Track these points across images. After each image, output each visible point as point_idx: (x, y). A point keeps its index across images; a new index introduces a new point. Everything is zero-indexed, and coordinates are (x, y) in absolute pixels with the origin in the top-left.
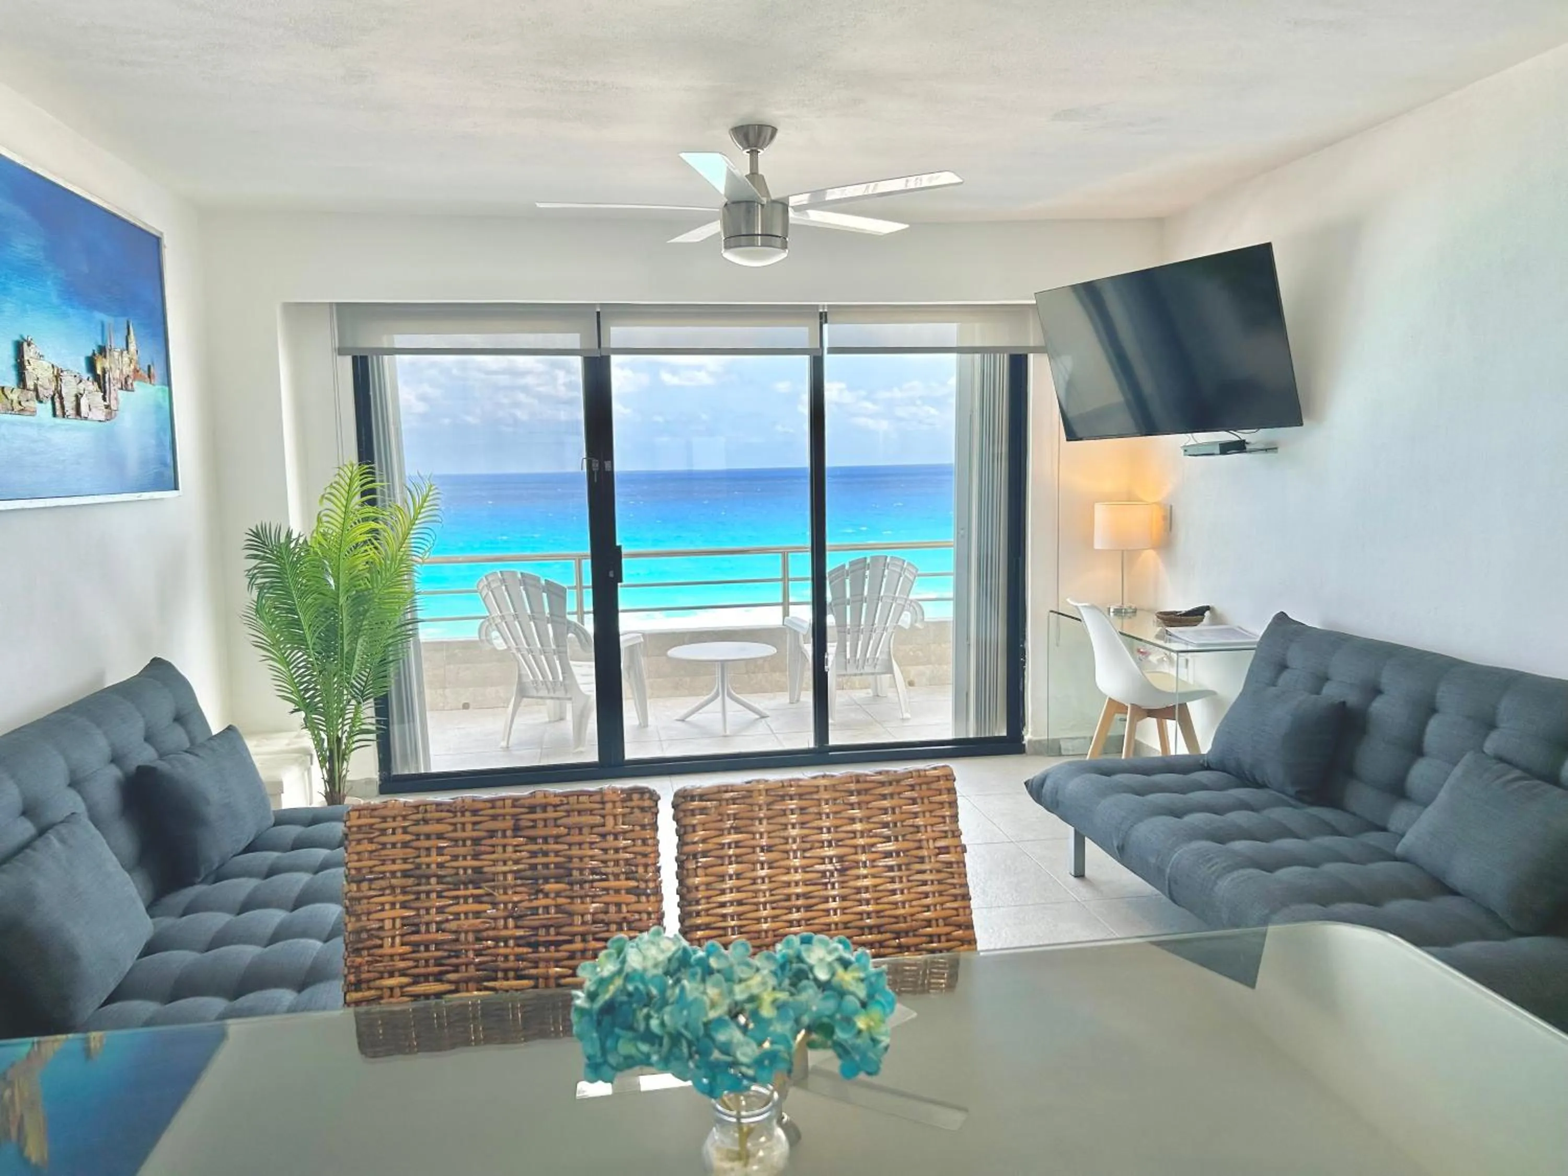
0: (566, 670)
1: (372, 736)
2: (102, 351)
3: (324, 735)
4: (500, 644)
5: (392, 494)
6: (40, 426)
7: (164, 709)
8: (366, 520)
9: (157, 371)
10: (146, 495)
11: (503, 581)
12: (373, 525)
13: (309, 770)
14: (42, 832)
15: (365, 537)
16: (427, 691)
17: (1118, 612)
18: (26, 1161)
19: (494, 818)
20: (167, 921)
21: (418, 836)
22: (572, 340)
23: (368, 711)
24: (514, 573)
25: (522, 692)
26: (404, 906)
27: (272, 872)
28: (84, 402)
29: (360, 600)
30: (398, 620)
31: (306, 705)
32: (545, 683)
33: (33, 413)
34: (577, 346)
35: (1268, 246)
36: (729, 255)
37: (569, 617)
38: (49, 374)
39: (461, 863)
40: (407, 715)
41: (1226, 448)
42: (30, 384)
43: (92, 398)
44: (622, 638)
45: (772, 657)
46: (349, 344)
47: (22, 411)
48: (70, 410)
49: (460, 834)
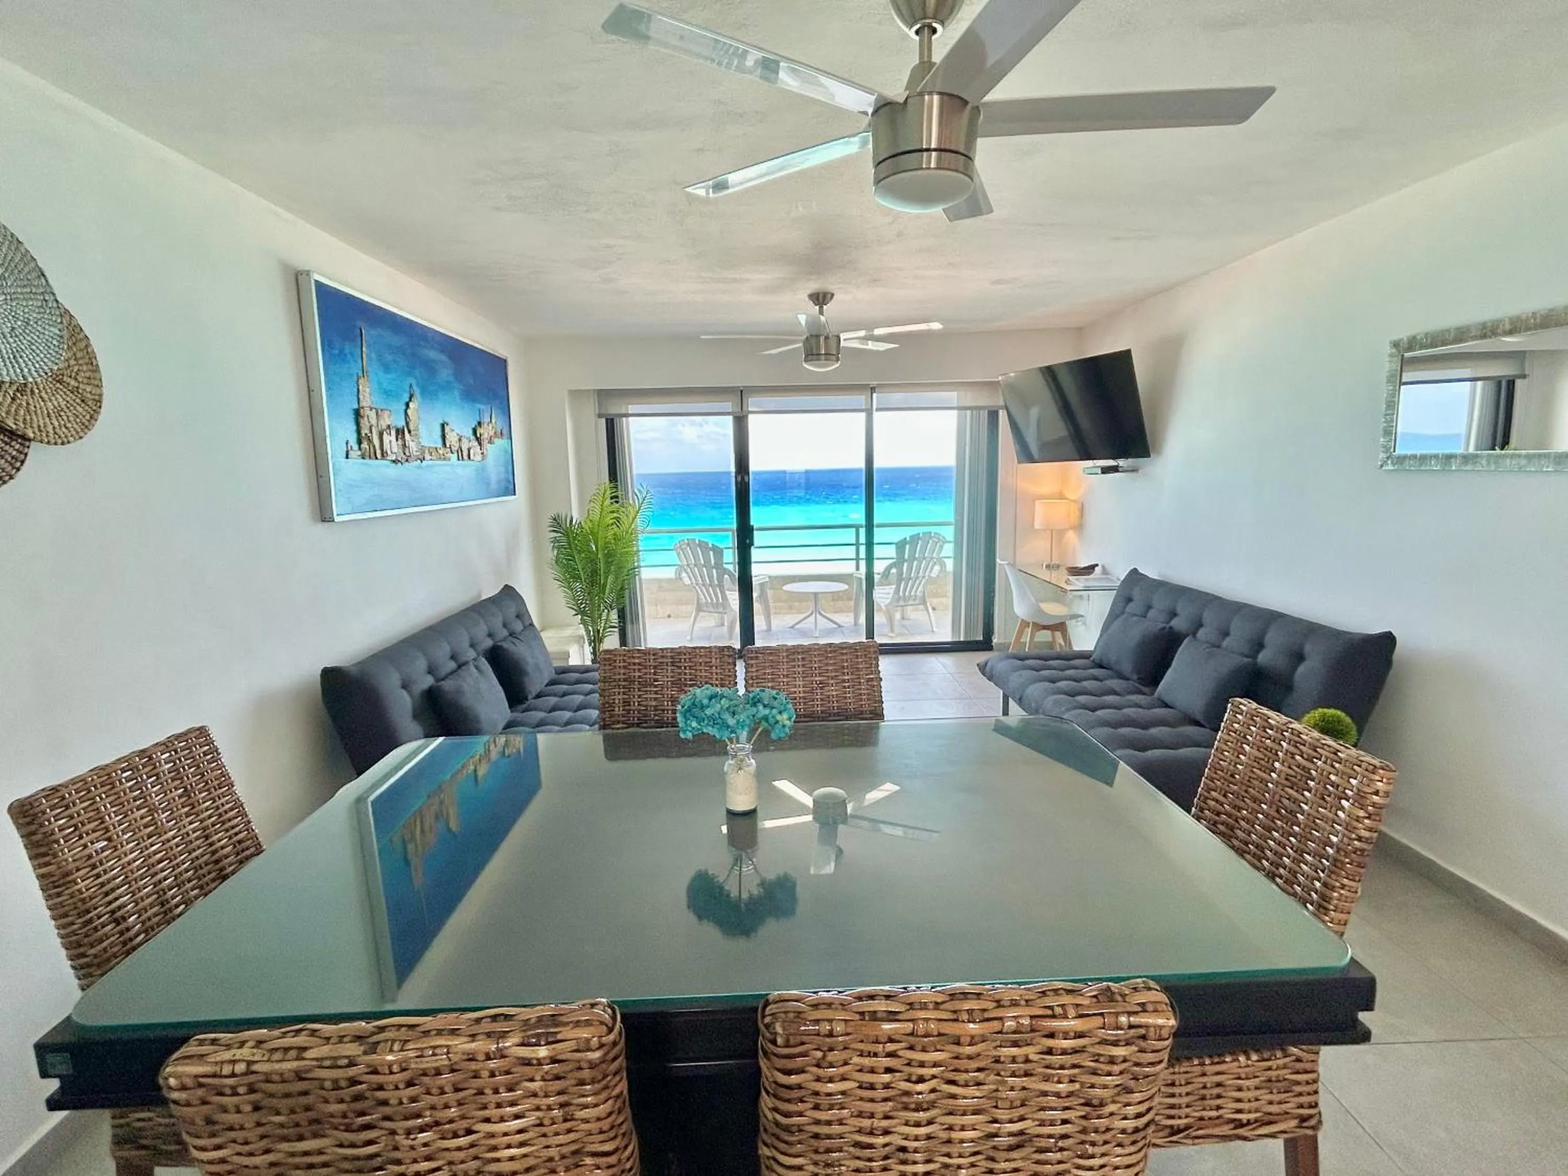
0: (724, 597)
1: (616, 630)
2: (480, 424)
3: (590, 628)
4: (687, 581)
5: (627, 498)
6: (452, 466)
7: (512, 611)
8: (613, 512)
9: (505, 432)
10: (500, 499)
11: (688, 545)
12: (615, 515)
13: (583, 647)
14: (460, 667)
15: (611, 521)
16: (646, 608)
17: (1048, 567)
18: (449, 830)
19: (663, 657)
20: (515, 714)
21: (629, 664)
22: (728, 406)
23: (614, 616)
24: (694, 540)
25: (699, 609)
26: (624, 693)
27: (564, 694)
28: (472, 452)
29: (609, 555)
30: (630, 566)
31: (581, 612)
32: (712, 603)
33: (449, 460)
34: (730, 410)
35: (1129, 352)
36: (805, 366)
37: (725, 566)
38: (456, 439)
39: (648, 676)
40: (635, 619)
41: (1106, 470)
42: (448, 445)
43: (476, 449)
44: (754, 579)
45: (847, 590)
46: (603, 411)
47: (445, 459)
48: (465, 457)
49: (648, 664)
